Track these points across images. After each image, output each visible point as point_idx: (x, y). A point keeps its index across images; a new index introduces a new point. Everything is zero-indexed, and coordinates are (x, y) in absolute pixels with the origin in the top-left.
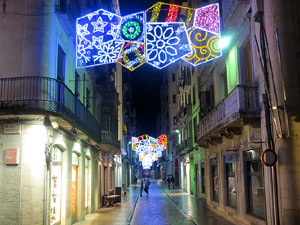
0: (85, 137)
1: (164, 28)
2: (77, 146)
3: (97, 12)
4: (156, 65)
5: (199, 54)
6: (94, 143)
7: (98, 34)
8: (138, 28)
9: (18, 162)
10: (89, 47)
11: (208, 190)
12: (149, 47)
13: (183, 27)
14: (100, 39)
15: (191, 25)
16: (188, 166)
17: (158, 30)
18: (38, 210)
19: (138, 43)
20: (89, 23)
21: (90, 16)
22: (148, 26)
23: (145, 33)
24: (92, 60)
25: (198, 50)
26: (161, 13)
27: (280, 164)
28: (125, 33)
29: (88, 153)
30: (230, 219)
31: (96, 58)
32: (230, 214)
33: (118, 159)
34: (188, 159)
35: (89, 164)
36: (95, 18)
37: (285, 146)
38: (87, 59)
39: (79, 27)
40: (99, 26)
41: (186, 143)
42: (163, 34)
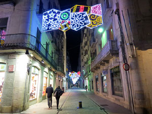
0: (49, 66)
1: (78, 15)
2: (46, 70)
3: (51, 10)
4: (75, 29)
5: (93, 24)
6: (54, 70)
7: (51, 19)
8: (67, 15)
9: (14, 71)
10: (48, 23)
11: (95, 88)
12: (72, 22)
13: (86, 14)
14: (52, 20)
15: (90, 13)
16: (87, 81)
17: (76, 15)
18: (21, 92)
19: (68, 21)
20: (48, 14)
21: (48, 12)
22: (72, 14)
23: (70, 17)
24: (48, 28)
25: (93, 22)
26: (77, 9)
27: (131, 70)
28: (62, 17)
29: (52, 73)
30: (104, 97)
31: (50, 27)
32: (105, 96)
33: (64, 79)
34: (87, 79)
35: (52, 78)
36: (50, 13)
37: (133, 61)
38: (46, 28)
39: (44, 16)
40: (52, 15)
41: (86, 73)
42: (78, 17)
